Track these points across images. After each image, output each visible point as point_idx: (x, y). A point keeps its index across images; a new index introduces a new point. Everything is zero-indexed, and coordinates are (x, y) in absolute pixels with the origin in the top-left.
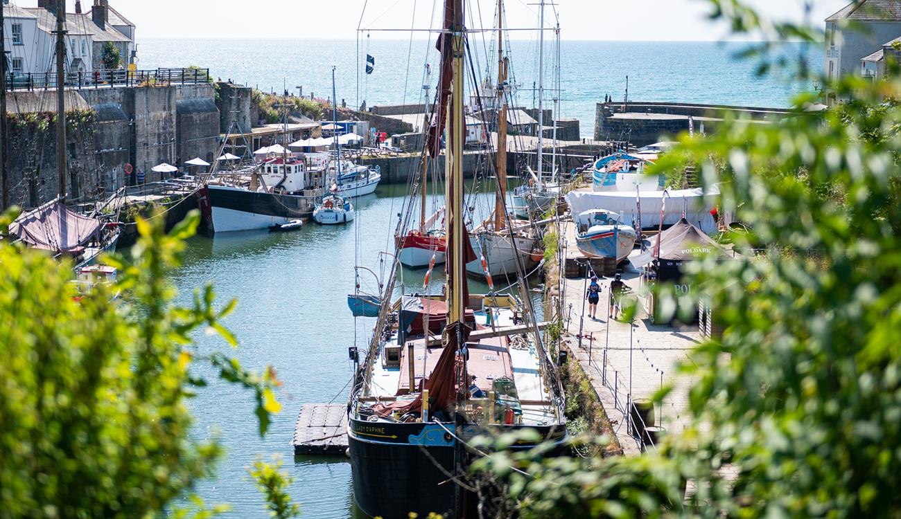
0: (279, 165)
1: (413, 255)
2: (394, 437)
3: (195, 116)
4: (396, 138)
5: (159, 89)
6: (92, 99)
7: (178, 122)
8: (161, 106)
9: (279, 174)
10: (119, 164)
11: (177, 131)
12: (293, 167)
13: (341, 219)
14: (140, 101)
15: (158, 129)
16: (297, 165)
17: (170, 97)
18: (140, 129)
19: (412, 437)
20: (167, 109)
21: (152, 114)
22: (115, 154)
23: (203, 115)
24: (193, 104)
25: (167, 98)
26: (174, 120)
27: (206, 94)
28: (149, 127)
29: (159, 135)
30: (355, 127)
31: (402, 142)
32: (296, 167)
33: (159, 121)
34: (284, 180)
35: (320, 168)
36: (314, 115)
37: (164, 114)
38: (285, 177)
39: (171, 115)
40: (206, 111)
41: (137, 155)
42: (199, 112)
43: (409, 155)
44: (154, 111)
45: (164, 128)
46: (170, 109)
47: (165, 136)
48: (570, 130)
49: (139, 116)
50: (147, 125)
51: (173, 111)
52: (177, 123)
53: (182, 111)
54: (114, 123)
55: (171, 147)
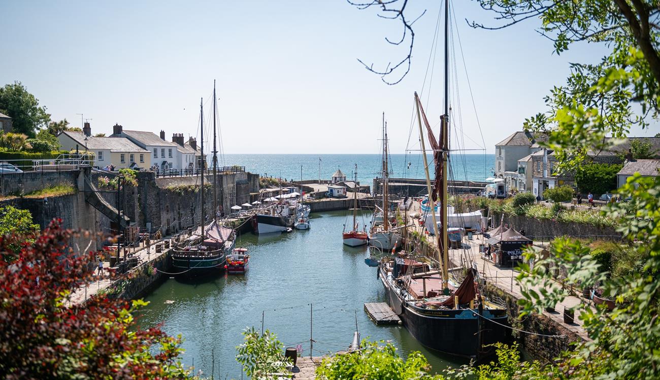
0: (279, 206)
1: (352, 242)
2: (447, 316)
3: (242, 186)
4: (311, 194)
5: (230, 175)
7: (237, 188)
8: (231, 181)
9: (280, 209)
10: (218, 206)
11: (237, 192)
12: (285, 206)
13: (307, 227)
14: (225, 179)
15: (230, 192)
17: (234, 178)
18: (224, 191)
19: (456, 315)
20: (233, 183)
21: (228, 185)
22: (217, 202)
23: (245, 185)
24: (241, 181)
26: (235, 188)
27: (244, 177)
29: (230, 194)
30: (294, 190)
31: (314, 195)
33: (231, 188)
34: (281, 212)
35: (294, 207)
36: (277, 185)
37: (232, 185)
38: (282, 210)
39: (234, 186)
40: (245, 184)
41: (223, 202)
42: (243, 184)
43: (318, 201)
45: (232, 191)
47: (232, 194)
48: (366, 190)
49: (224, 186)
50: (227, 190)
51: (235, 184)
53: (238, 184)
55: (234, 199)
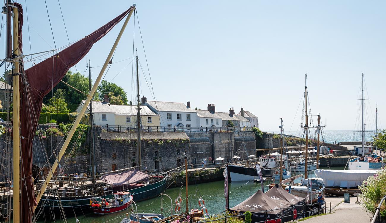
0: (265, 159)
3: (244, 142)
4: (334, 152)
6: (196, 136)
8: (227, 138)
9: (265, 162)
10: (206, 157)
11: (235, 147)
12: (270, 159)
14: (217, 137)
15: (226, 146)
16: (272, 159)
18: (216, 146)
20: (230, 139)
22: (204, 154)
24: (244, 139)
25: (230, 136)
26: (233, 144)
27: (251, 135)
28: (221, 146)
29: (226, 148)
30: (321, 148)
32: (271, 160)
33: (226, 144)
34: (267, 164)
37: (228, 141)
38: (267, 163)
39: (232, 142)
40: (250, 141)
41: (215, 155)
42: (246, 141)
44: (223, 140)
45: (228, 146)
46: (231, 139)
47: (229, 149)
49: (216, 142)
50: (220, 145)
51: (233, 140)
52: (235, 145)
53: (237, 141)
54: (204, 144)
55: (232, 152)
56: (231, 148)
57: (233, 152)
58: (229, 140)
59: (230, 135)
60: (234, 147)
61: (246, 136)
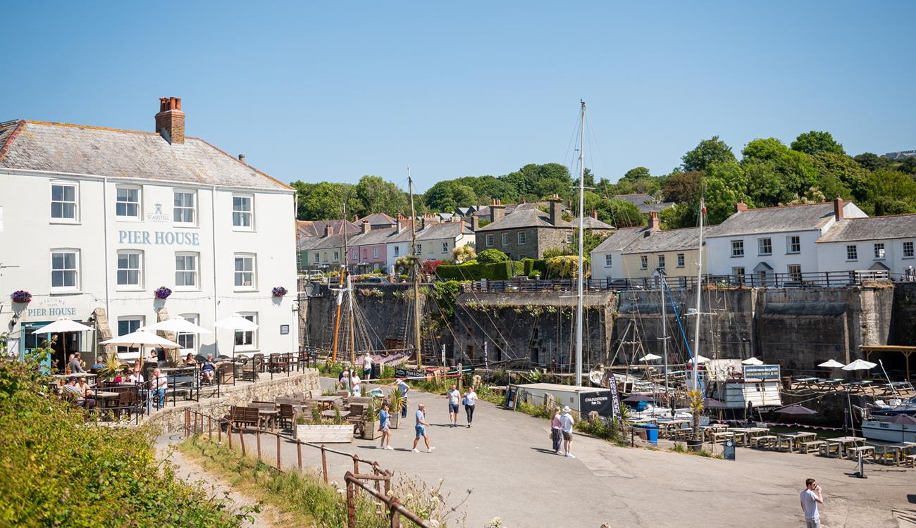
5: (723, 292)
11: (754, 333)
15: (722, 328)
20: (736, 309)
23: (804, 320)
25: (735, 302)
26: (749, 323)
29: (723, 334)
33: (723, 321)
37: (731, 315)
39: (743, 316)
44: (713, 310)
46: (741, 310)
47: (734, 335)
50: (704, 323)
51: (748, 312)
52: (755, 326)
55: (744, 347)
56: (741, 334)
57: (747, 346)
58: (732, 310)
59: (736, 296)
60: (751, 331)
61: (817, 299)
